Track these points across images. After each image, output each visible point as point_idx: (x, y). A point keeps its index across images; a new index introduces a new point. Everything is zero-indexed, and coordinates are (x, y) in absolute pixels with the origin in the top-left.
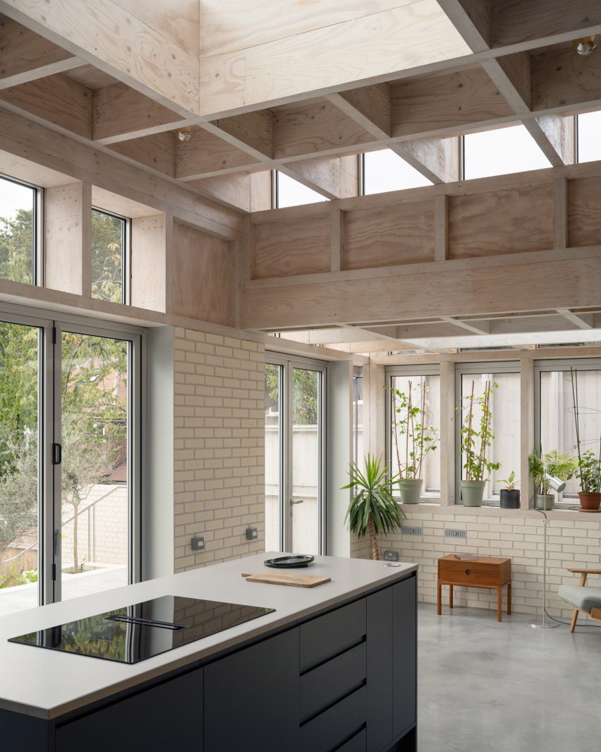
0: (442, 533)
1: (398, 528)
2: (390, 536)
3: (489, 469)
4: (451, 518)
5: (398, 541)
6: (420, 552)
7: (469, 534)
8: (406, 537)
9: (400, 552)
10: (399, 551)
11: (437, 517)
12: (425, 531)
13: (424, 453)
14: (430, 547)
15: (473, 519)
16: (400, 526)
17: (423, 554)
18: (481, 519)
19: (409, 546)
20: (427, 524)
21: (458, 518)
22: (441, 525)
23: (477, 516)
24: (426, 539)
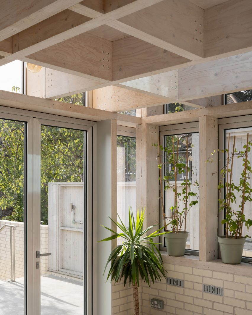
0: (201, 288)
1: (163, 278)
2: (157, 285)
3: (246, 225)
4: (208, 273)
5: (164, 290)
6: (182, 303)
7: (226, 293)
8: (171, 288)
9: (165, 302)
10: (164, 300)
11: (196, 271)
12: (186, 284)
13: (188, 207)
14: (190, 300)
15: (229, 277)
16: (165, 276)
17: (184, 306)
18: (237, 278)
19: (172, 296)
20: (187, 277)
21: (216, 275)
22: (199, 280)
23: (234, 275)
24: (187, 292)
